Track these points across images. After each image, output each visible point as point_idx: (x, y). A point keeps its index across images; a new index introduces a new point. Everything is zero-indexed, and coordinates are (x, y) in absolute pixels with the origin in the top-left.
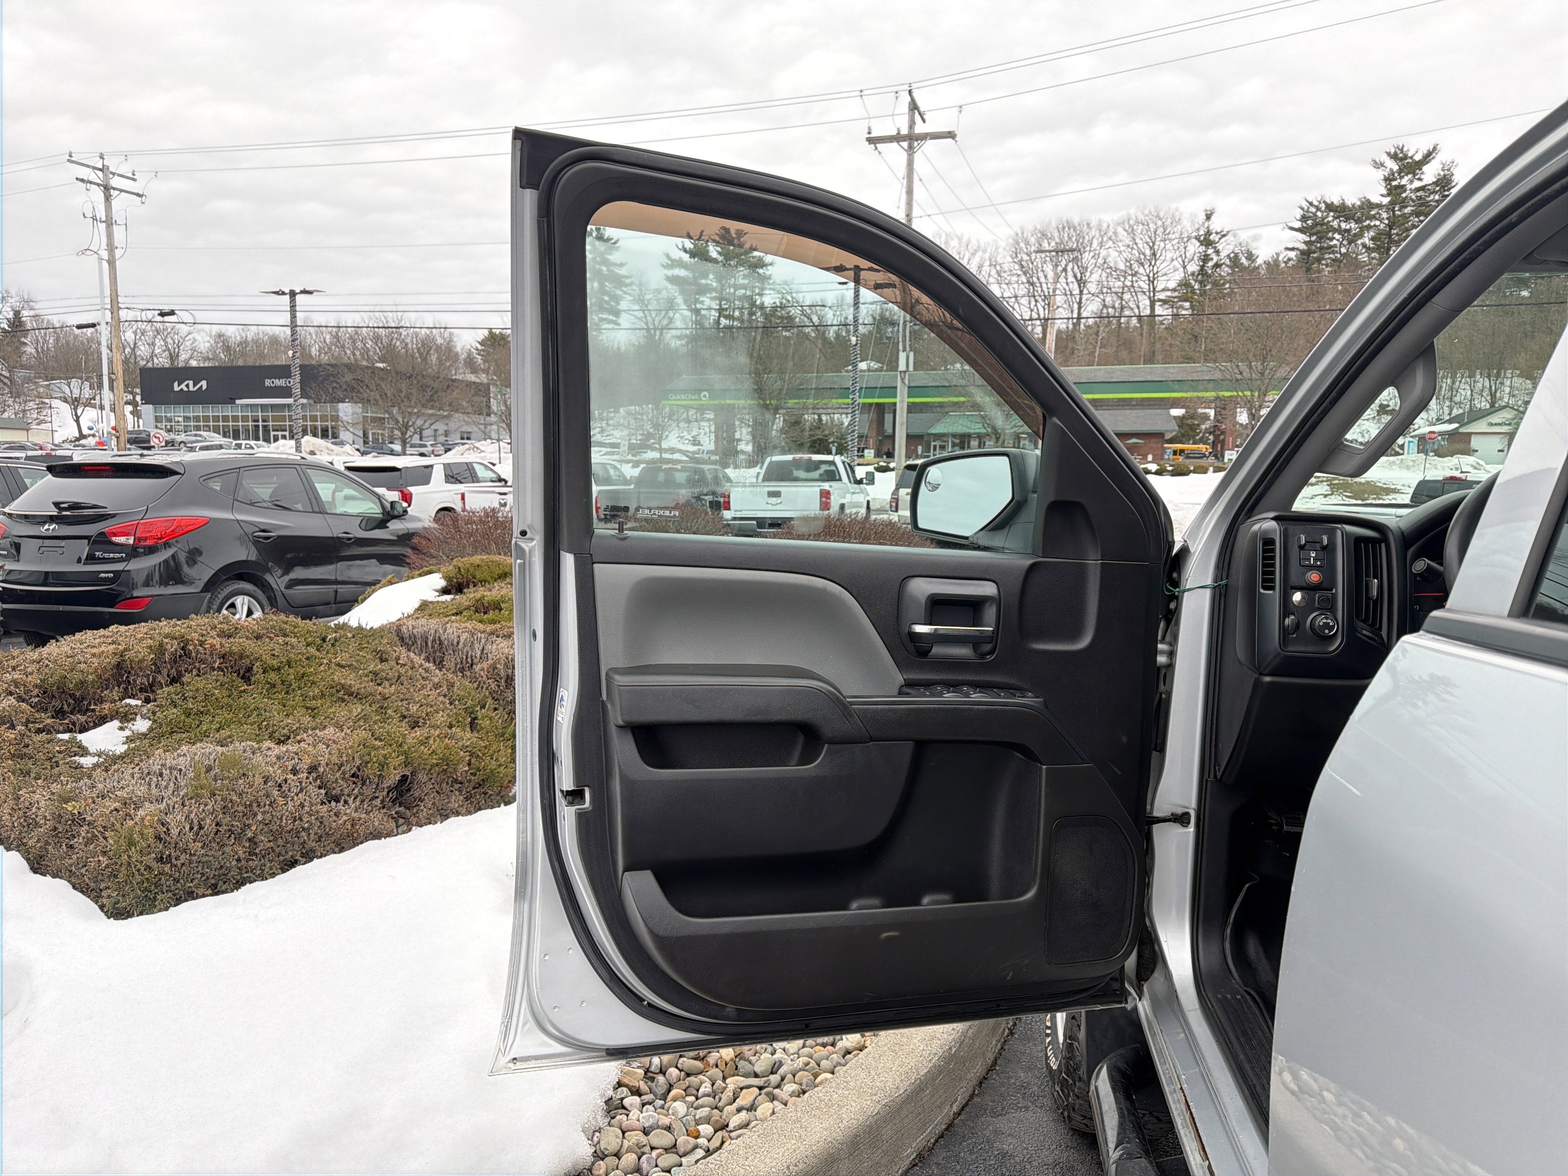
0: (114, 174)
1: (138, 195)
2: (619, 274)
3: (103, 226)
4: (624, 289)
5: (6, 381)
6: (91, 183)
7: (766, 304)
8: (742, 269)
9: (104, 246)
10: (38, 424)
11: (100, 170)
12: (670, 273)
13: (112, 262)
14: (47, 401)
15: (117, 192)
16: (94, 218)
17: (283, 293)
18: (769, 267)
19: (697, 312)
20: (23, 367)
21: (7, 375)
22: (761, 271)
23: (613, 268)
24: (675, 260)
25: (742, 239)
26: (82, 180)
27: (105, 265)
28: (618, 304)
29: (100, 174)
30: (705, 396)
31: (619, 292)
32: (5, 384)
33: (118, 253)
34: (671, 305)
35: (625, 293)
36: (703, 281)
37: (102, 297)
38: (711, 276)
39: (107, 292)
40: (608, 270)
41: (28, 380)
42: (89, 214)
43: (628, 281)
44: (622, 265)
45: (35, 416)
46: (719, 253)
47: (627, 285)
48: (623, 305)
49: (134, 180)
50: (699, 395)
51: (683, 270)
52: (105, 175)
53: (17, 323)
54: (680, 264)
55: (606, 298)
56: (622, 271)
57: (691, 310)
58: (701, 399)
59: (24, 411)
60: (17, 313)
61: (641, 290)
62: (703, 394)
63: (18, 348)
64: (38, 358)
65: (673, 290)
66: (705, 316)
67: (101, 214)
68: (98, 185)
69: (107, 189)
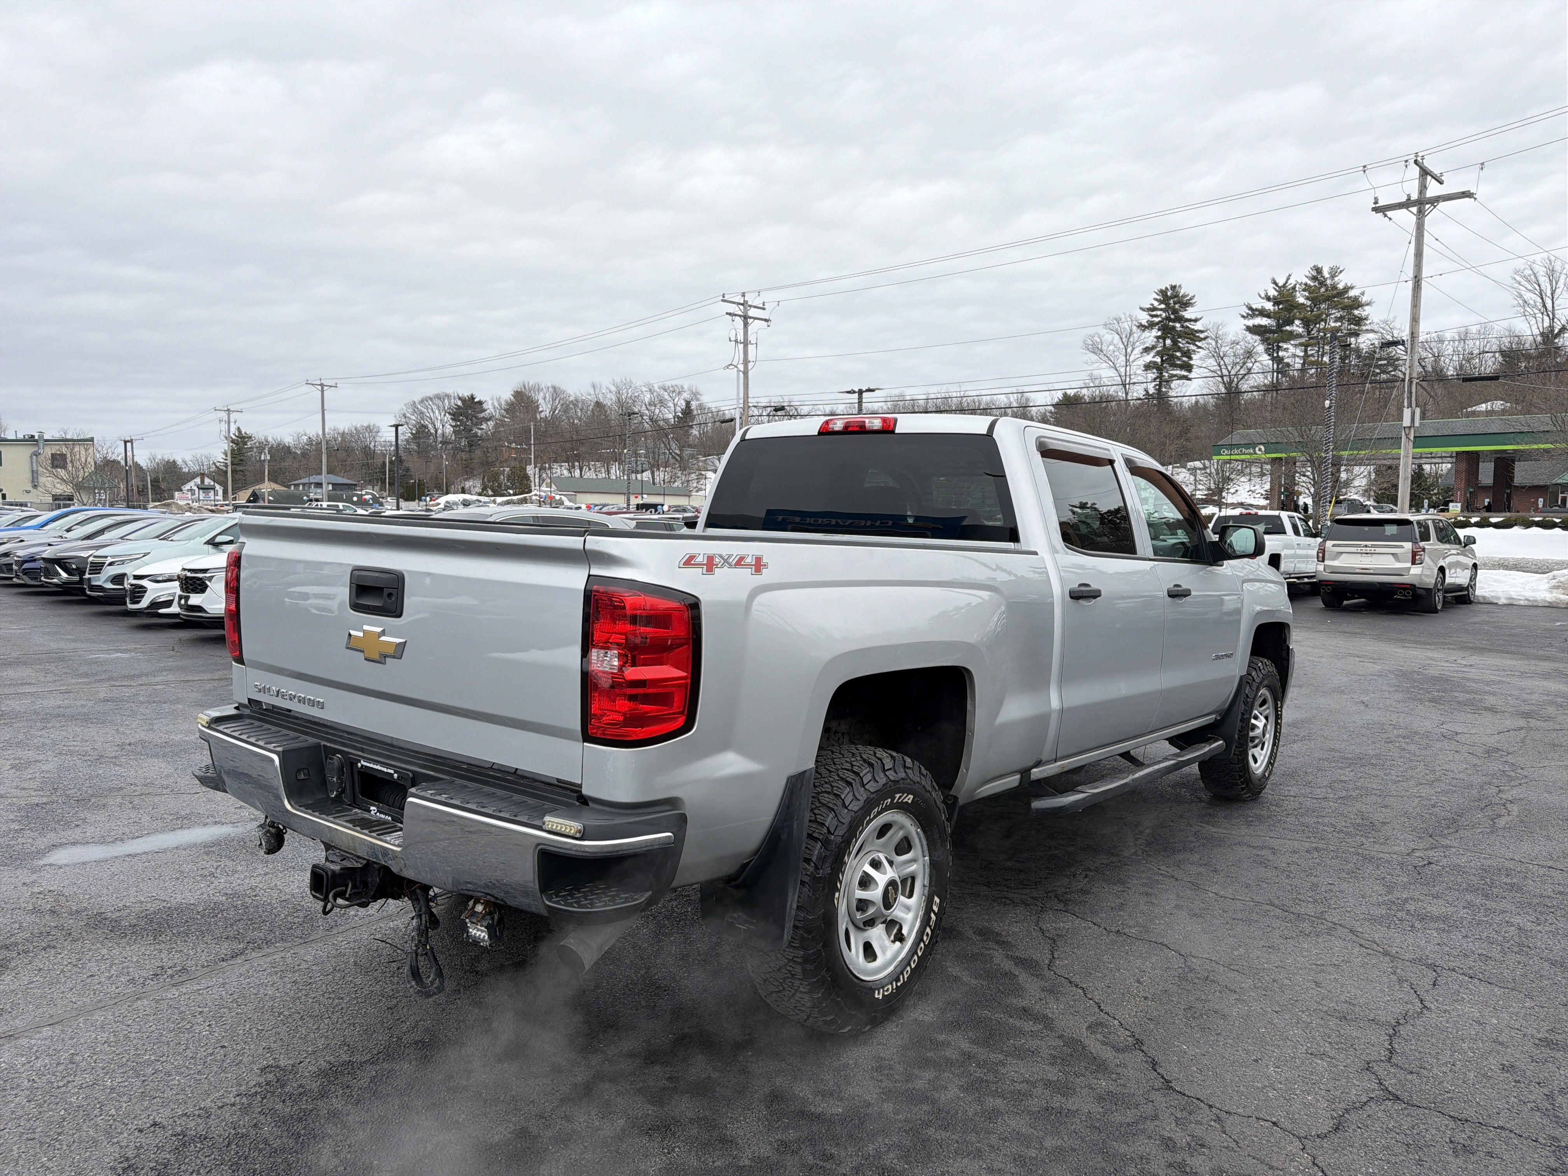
0: (750, 306)
1: (766, 320)
2: (1193, 329)
3: (741, 346)
4: (1197, 343)
5: (678, 458)
6: (736, 315)
7: (1362, 346)
8: (1334, 311)
9: (741, 361)
10: (697, 491)
11: (742, 304)
12: (1251, 323)
13: (746, 373)
14: (703, 473)
15: (752, 320)
16: (736, 341)
17: (854, 392)
18: (1366, 308)
19: (1278, 360)
20: (690, 446)
21: (678, 452)
22: (1356, 312)
23: (1187, 324)
24: (1256, 310)
25: (1336, 279)
26: (730, 314)
27: (741, 375)
28: (1191, 358)
29: (741, 307)
30: (1260, 450)
31: (1192, 347)
32: (677, 460)
33: (750, 365)
34: (1249, 354)
35: (1199, 347)
36: (1288, 328)
37: (738, 399)
38: (1297, 322)
39: (741, 395)
40: (1182, 326)
41: (692, 456)
42: (733, 339)
43: (1202, 336)
44: (1196, 320)
45: (695, 485)
46: (1307, 298)
47: (1201, 340)
48: (1196, 360)
49: (764, 309)
50: (1254, 449)
51: (1265, 319)
52: (745, 308)
53: (687, 411)
54: (1263, 313)
55: (1178, 354)
56: (1197, 326)
57: (1273, 359)
58: (1256, 453)
59: (688, 481)
60: (688, 403)
61: (1216, 342)
62: (1257, 449)
63: (687, 431)
64: (700, 438)
65: (1254, 340)
66: (1288, 365)
67: (741, 337)
68: (740, 316)
69: (745, 318)
